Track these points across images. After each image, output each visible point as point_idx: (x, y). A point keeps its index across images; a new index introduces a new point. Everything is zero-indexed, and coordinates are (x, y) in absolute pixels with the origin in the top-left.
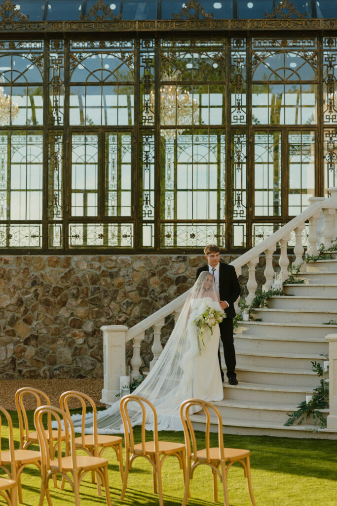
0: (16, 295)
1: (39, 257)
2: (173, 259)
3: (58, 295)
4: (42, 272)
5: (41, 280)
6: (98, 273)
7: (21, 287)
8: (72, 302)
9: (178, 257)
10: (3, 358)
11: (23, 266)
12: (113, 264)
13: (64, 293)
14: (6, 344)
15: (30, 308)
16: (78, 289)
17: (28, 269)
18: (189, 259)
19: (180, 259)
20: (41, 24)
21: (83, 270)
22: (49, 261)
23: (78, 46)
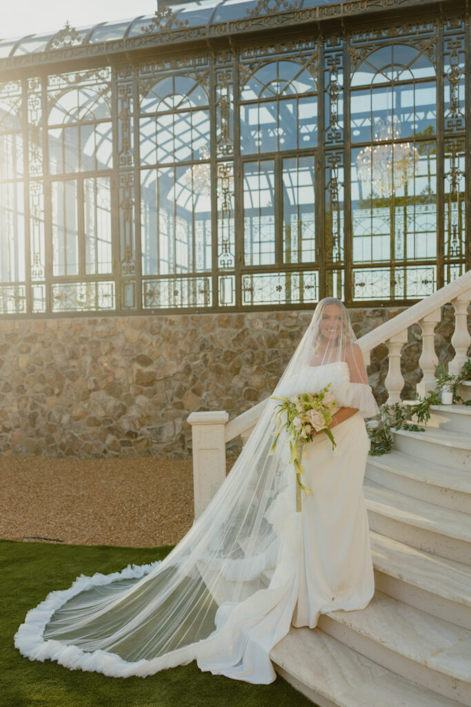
0: (184, 362)
1: (208, 316)
2: (368, 314)
3: (230, 361)
4: (212, 334)
6: (276, 333)
7: (188, 352)
8: (246, 369)
9: (374, 311)
10: (171, 434)
11: (191, 327)
12: (293, 322)
13: (237, 358)
14: (174, 418)
15: (199, 376)
16: (253, 354)
17: (195, 330)
18: (389, 312)
19: (377, 313)
20: (201, 30)
21: (258, 331)
22: (219, 320)
23: (249, 55)
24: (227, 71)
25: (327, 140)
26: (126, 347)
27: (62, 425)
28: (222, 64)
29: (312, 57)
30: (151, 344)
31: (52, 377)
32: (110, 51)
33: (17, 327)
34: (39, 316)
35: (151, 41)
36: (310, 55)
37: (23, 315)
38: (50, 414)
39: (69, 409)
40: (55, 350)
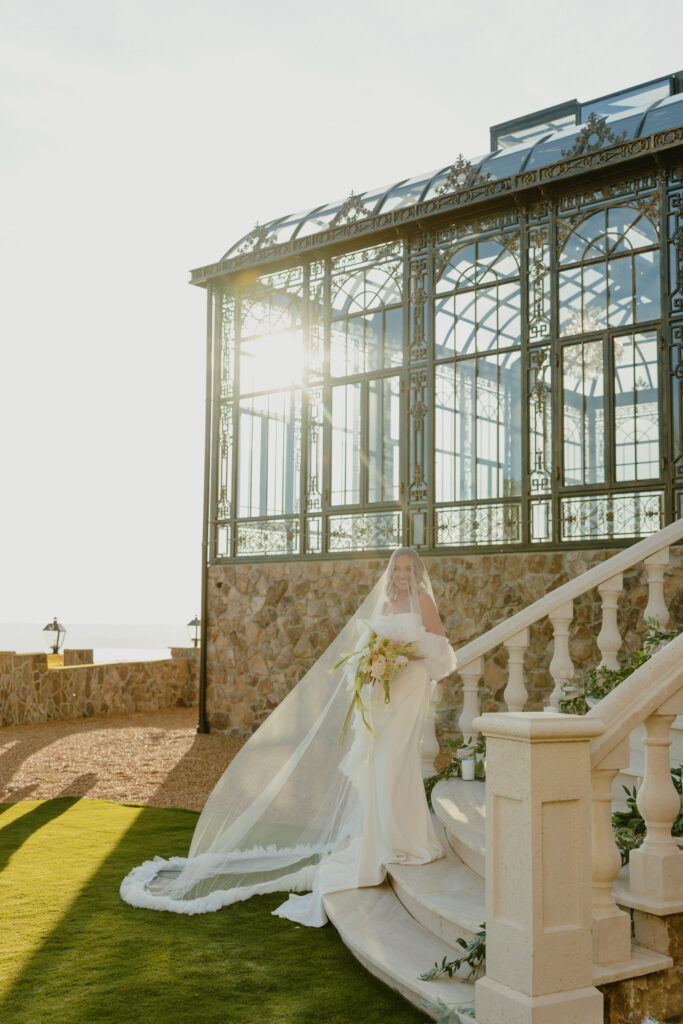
0: (484, 620)
1: (516, 557)
4: (520, 581)
5: (518, 594)
7: (489, 606)
11: (493, 572)
17: (499, 576)
20: (505, 183)
22: (530, 562)
23: (570, 206)
24: (542, 229)
25: (674, 308)
28: (536, 221)
29: (651, 198)
30: (443, 595)
32: (399, 222)
33: (288, 572)
34: (314, 557)
35: (446, 204)
36: (648, 196)
37: (296, 556)
40: (330, 602)
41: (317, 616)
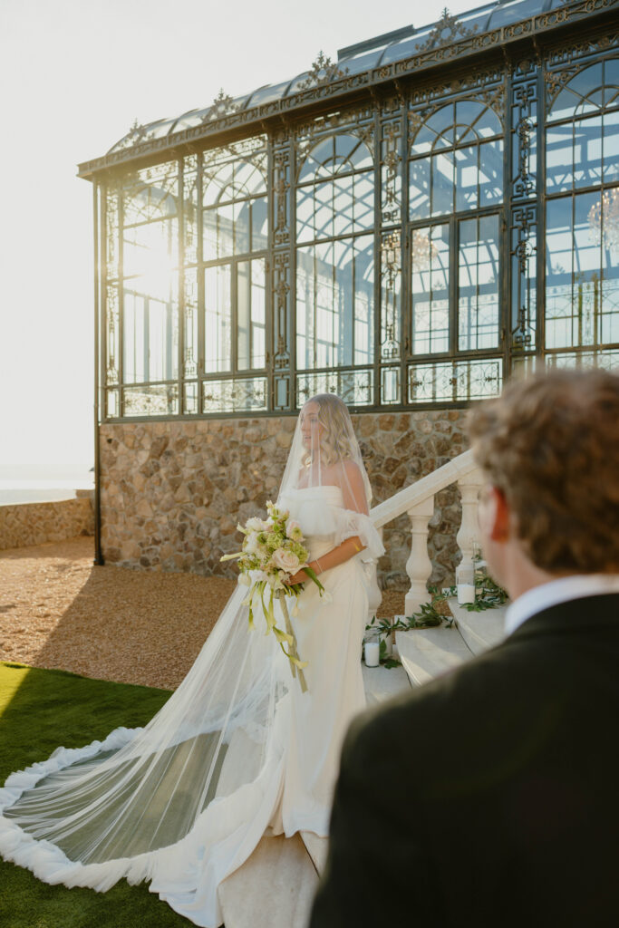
1: (368, 417)
3: (393, 470)
4: (372, 437)
5: (370, 449)
6: (448, 437)
8: (411, 480)
13: (401, 467)
16: (419, 462)
20: (363, 77)
21: (426, 434)
22: (381, 421)
23: (422, 101)
24: (395, 123)
25: (515, 193)
26: (278, 453)
27: (210, 539)
28: (389, 115)
29: (497, 92)
31: (201, 486)
32: (265, 116)
33: (168, 430)
34: (191, 417)
35: (307, 98)
36: (494, 89)
37: (175, 416)
38: (198, 528)
39: (218, 522)
40: (205, 455)
41: (194, 467)
